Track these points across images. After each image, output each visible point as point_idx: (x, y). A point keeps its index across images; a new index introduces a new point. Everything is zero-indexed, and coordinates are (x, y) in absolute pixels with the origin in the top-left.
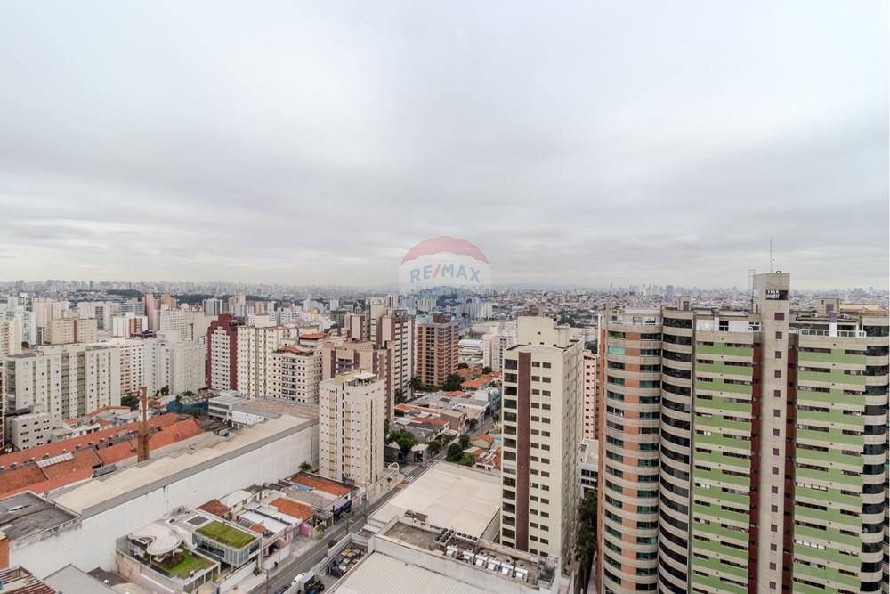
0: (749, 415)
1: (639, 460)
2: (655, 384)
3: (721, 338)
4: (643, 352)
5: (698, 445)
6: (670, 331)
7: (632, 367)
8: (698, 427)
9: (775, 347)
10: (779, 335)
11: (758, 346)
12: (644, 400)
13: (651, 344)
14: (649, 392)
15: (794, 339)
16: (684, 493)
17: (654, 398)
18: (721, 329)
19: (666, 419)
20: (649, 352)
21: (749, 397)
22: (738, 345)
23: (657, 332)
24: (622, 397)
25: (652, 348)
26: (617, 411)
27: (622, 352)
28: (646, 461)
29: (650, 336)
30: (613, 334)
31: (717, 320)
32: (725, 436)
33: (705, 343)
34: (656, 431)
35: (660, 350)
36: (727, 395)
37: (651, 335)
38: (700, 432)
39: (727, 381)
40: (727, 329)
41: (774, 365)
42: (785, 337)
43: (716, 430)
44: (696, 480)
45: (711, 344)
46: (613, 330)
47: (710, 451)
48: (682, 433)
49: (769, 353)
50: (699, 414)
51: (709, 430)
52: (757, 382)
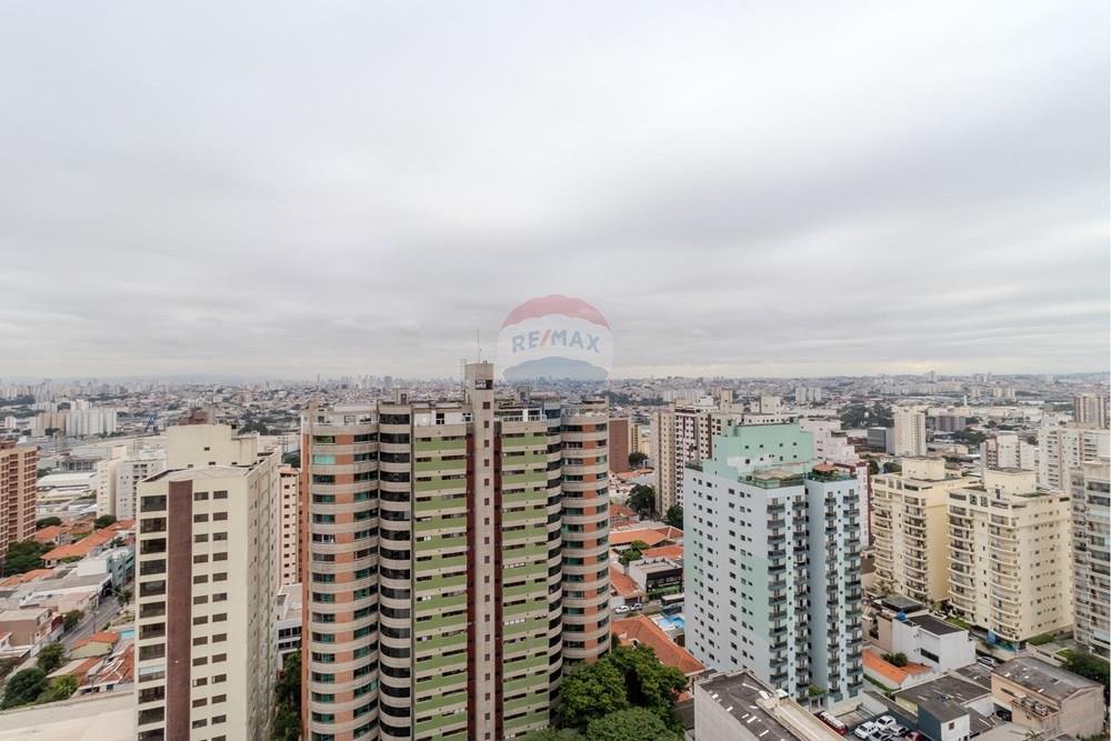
0: (464, 510)
1: (355, 592)
2: (372, 494)
3: (437, 432)
4: (357, 458)
5: (419, 554)
6: (388, 429)
7: (344, 479)
8: (418, 534)
9: (484, 435)
10: (487, 424)
11: (470, 437)
12: (359, 516)
13: (367, 447)
14: (365, 505)
15: (498, 426)
16: (405, 614)
17: (371, 511)
18: (438, 422)
19: (386, 534)
20: (364, 457)
21: (463, 490)
22: (453, 438)
23: (373, 432)
24: (332, 519)
25: (368, 451)
26: (326, 537)
27: (331, 461)
28: (364, 591)
29: (365, 438)
30: (319, 439)
31: (434, 412)
32: (445, 536)
33: (424, 439)
34: (373, 550)
35: (376, 453)
36: (445, 492)
37: (367, 435)
38: (420, 539)
39: (444, 478)
40: (443, 422)
41: (484, 454)
42: (491, 425)
43: (436, 532)
44: (417, 595)
45: (429, 439)
46: (319, 434)
47: (430, 558)
48: (402, 545)
49: (479, 443)
50: (419, 519)
51: (428, 534)
52: (471, 473)
